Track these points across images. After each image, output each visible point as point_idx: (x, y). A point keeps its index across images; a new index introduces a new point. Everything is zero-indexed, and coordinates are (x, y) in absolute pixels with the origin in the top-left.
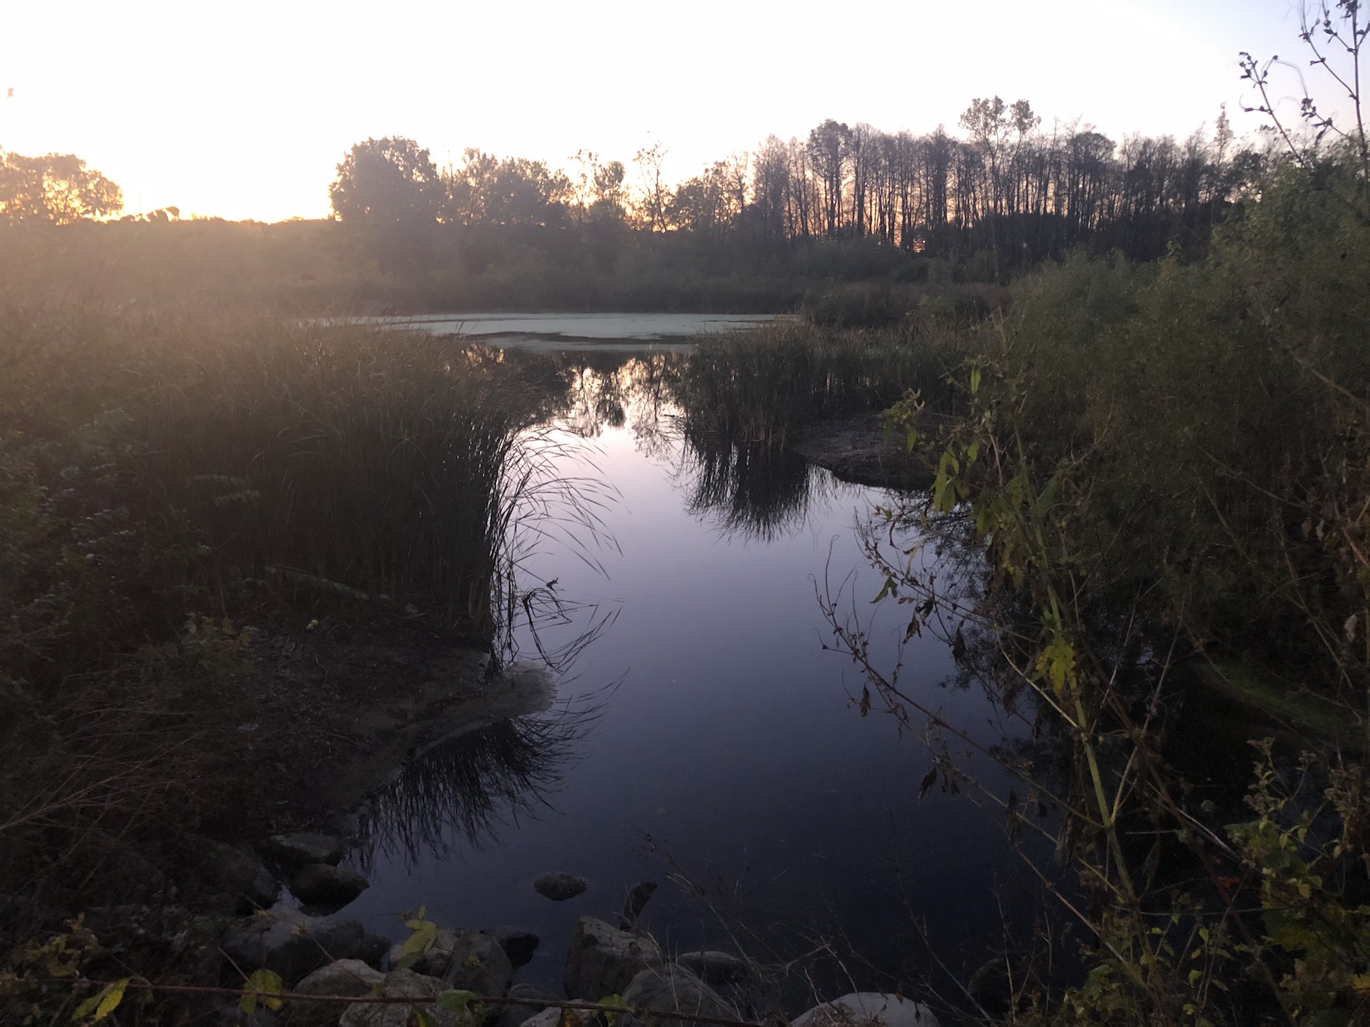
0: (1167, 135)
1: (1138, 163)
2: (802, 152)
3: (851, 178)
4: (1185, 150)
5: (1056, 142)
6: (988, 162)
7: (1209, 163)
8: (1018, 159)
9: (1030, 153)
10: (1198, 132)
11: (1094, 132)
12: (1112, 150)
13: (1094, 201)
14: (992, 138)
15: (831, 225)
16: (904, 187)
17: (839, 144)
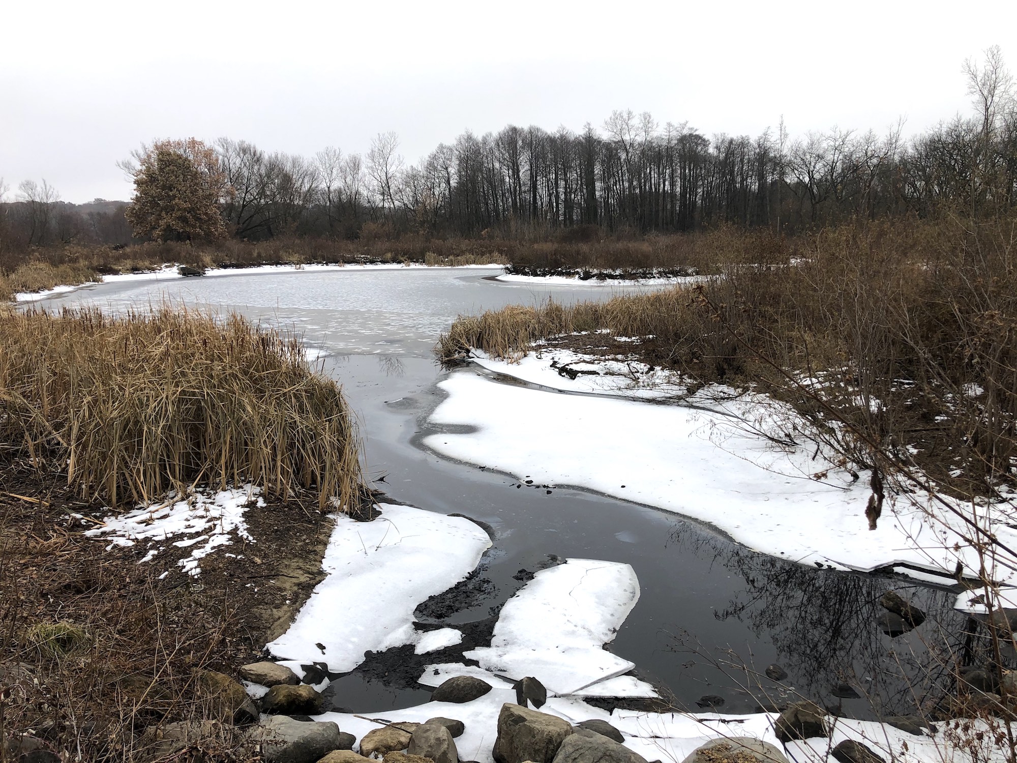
0: (744, 136)
1: (726, 155)
2: (491, 149)
3: (527, 167)
4: (756, 146)
5: (669, 141)
6: (623, 156)
7: (772, 155)
8: (643, 152)
9: (651, 148)
10: (765, 134)
11: (697, 133)
12: (707, 146)
13: (697, 182)
14: (627, 138)
15: (514, 202)
16: (566, 175)
17: (516, 142)
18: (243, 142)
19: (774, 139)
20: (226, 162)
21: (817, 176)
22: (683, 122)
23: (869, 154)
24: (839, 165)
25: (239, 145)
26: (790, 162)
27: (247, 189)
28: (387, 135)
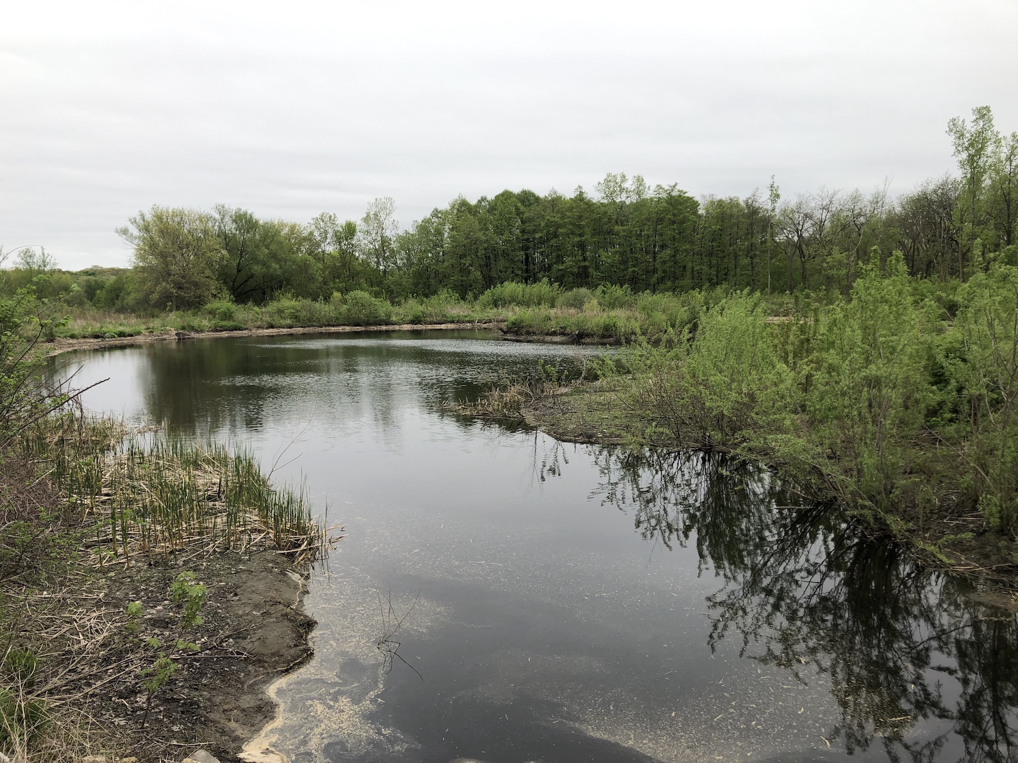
0: (732, 197)
4: (745, 207)
5: (659, 202)
7: (761, 215)
10: (753, 195)
11: (686, 195)
12: (697, 207)
14: (618, 200)
18: (240, 209)
19: (763, 201)
20: (223, 228)
21: (806, 235)
22: (673, 184)
23: (855, 212)
24: (828, 224)
25: (236, 213)
26: (779, 223)
27: (241, 254)
28: (383, 200)
